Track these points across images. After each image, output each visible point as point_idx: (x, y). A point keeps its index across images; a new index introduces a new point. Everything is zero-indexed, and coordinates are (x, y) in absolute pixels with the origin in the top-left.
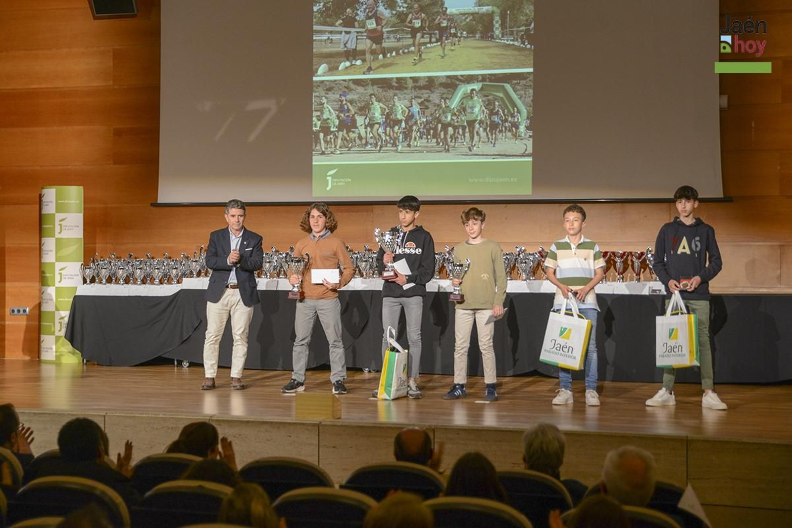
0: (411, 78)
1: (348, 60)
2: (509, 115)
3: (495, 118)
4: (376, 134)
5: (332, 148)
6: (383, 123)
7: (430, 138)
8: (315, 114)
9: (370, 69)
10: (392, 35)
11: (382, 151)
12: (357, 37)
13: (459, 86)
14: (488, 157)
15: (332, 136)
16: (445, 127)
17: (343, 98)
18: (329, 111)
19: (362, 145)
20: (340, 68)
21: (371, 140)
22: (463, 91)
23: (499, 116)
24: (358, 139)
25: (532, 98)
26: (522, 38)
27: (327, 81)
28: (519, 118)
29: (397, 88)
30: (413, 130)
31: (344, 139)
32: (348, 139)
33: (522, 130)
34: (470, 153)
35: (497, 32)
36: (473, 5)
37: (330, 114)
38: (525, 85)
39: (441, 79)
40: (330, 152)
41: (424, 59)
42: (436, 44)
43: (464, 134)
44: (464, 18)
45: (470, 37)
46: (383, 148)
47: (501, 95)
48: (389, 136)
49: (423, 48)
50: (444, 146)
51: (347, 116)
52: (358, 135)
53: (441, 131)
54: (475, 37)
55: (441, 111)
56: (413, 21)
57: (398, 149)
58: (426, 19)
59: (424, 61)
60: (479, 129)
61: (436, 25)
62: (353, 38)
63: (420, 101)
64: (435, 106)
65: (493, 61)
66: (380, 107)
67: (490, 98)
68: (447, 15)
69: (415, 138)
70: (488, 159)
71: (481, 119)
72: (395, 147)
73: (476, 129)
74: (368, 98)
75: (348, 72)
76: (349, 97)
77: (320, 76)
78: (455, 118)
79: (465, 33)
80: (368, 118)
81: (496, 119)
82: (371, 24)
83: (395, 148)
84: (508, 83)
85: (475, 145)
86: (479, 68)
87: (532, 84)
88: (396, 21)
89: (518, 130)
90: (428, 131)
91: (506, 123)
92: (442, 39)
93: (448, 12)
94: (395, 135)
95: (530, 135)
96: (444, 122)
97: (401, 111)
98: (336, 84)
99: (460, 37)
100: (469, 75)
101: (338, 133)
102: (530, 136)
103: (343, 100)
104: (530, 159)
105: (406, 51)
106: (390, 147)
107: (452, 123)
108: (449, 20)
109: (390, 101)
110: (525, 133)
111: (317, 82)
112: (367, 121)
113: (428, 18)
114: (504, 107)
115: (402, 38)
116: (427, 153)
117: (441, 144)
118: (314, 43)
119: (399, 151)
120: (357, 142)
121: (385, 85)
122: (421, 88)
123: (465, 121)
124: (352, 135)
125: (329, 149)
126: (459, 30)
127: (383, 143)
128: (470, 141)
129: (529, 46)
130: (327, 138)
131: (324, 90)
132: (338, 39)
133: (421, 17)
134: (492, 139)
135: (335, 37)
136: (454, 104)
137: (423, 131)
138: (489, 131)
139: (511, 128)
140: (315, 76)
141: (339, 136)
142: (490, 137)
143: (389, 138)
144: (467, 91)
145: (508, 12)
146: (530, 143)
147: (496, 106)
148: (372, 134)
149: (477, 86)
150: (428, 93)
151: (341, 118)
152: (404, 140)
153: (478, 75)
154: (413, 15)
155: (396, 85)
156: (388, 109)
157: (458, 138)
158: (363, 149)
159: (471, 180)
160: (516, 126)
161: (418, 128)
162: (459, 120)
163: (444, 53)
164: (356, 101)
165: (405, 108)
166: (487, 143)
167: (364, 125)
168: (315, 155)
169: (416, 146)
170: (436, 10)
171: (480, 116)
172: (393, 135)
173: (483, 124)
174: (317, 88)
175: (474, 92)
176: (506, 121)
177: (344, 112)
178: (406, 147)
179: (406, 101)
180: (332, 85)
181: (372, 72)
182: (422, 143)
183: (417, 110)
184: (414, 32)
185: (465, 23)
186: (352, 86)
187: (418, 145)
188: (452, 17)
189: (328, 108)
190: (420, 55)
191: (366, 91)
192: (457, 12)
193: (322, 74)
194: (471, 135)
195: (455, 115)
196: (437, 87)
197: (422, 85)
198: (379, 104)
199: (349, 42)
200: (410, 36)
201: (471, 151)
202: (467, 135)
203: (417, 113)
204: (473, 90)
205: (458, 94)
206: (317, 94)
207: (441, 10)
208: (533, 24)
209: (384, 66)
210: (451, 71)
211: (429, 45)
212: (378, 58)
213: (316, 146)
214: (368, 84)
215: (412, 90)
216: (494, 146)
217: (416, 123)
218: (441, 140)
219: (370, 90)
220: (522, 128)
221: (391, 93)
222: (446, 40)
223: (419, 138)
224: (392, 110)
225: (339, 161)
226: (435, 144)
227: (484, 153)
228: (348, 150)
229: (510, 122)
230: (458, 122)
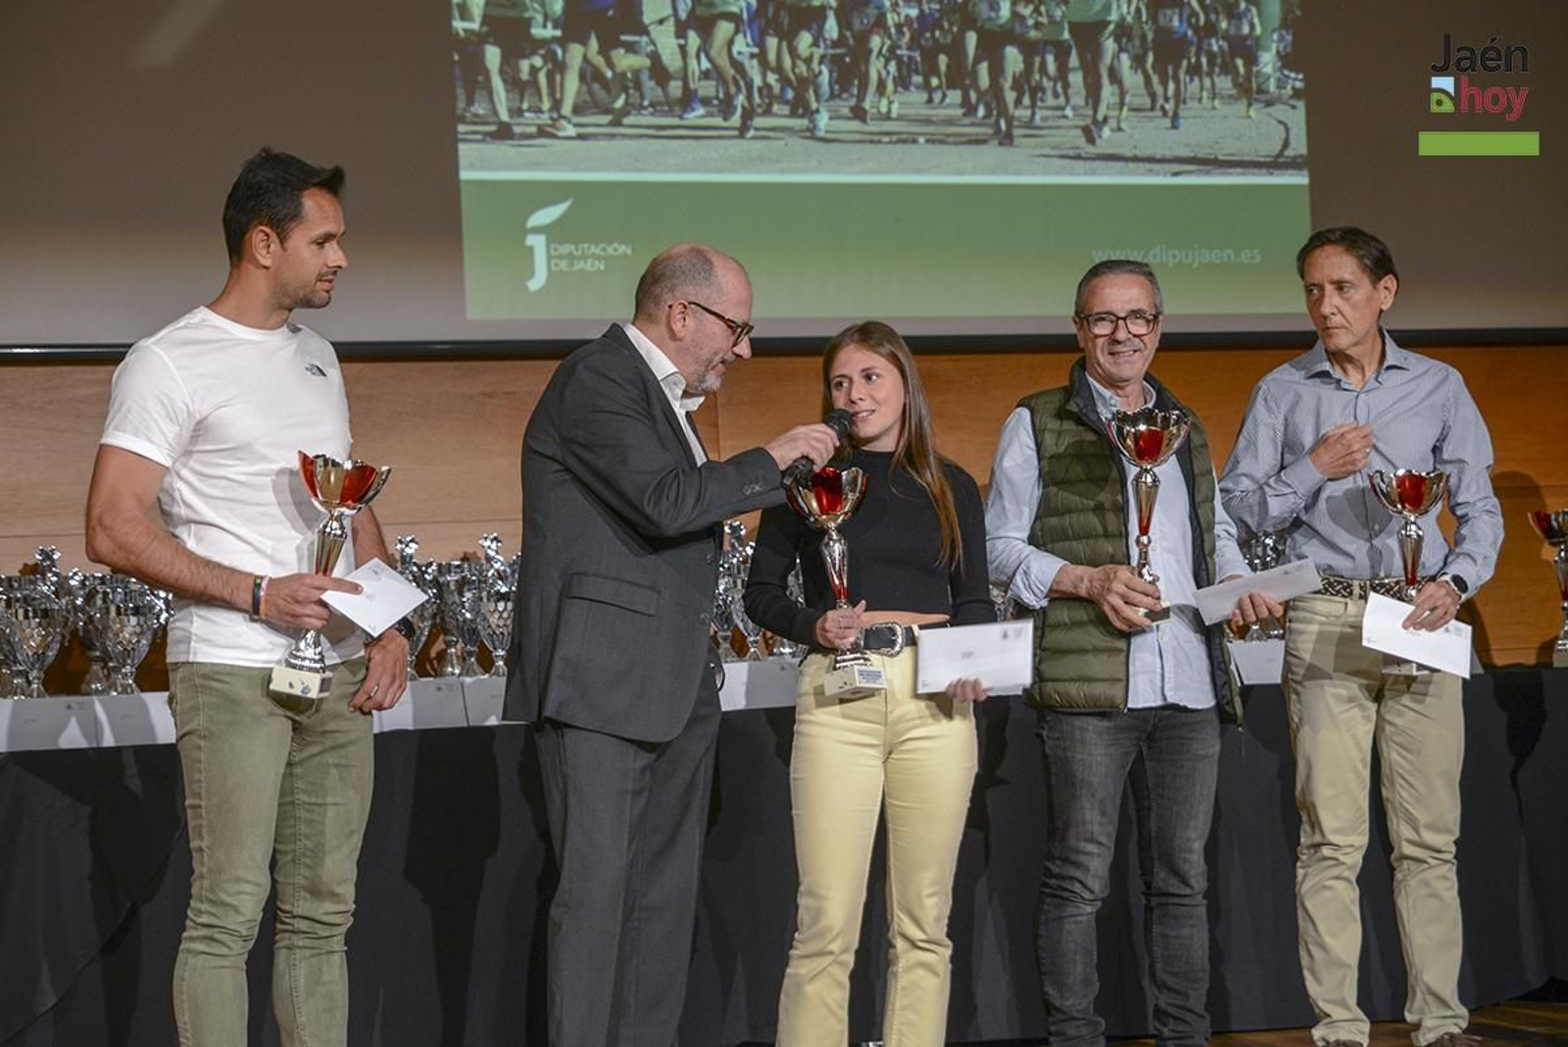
2: (1220, 9)
3: (1171, 20)
4: (723, 62)
5: (540, 111)
6: (751, 20)
7: (939, 87)
11: (751, 133)
14: (1156, 167)
15: (538, 61)
19: (668, 102)
21: (704, 83)
23: (1189, 12)
24: (651, 78)
28: (1256, 20)
30: (870, 51)
31: (589, 75)
32: (609, 74)
33: (1268, 70)
34: (1091, 149)
40: (533, 130)
43: (1063, 71)
46: (758, 122)
48: (779, 69)
50: (992, 120)
52: (647, 62)
53: (977, 60)
57: (815, 127)
60: (1116, 57)
69: (881, 85)
70: (1158, 174)
71: (1123, 19)
72: (802, 116)
73: (1107, 59)
78: (1025, 10)
81: (1176, 23)
83: (804, 122)
85: (1105, 119)
89: (1255, 69)
91: (1213, 41)
94: (802, 68)
95: (1293, 88)
96: (986, 27)
101: (565, 50)
102: (1297, 93)
106: (785, 116)
107: (1018, 29)
110: (1279, 80)
112: (685, 5)
116: (928, 146)
117: (981, 112)
119: (821, 134)
120: (647, 93)
123: (1066, 26)
124: (625, 61)
125: (527, 115)
127: (757, 100)
128: (1087, 103)
130: (518, 70)
134: (1167, 99)
137: (910, 58)
138: (1153, 66)
139: (1228, 59)
141: (568, 60)
142: (1158, 89)
143: (777, 81)
146: (1297, 117)
148: (710, 59)
152: (836, 87)
157: (1043, 90)
158: (675, 121)
160: (1245, 49)
161: (888, 43)
162: (1044, 20)
166: (1149, 114)
167: (672, 21)
168: (465, 141)
169: (887, 117)
171: (1119, 7)
172: (794, 65)
173: (1130, 39)
176: (1211, 29)
178: (848, 119)
182: (911, 104)
187: (894, 114)
194: (1090, 81)
201: (1091, 140)
202: (1076, 78)
213: (470, 102)
216: (1175, 126)
217: (880, 23)
218: (981, 94)
220: (1268, 61)
223: (896, 85)
225: (576, 169)
226: (960, 112)
227: (1139, 153)
228: (612, 124)
229: (1226, 37)
230: (1037, 26)
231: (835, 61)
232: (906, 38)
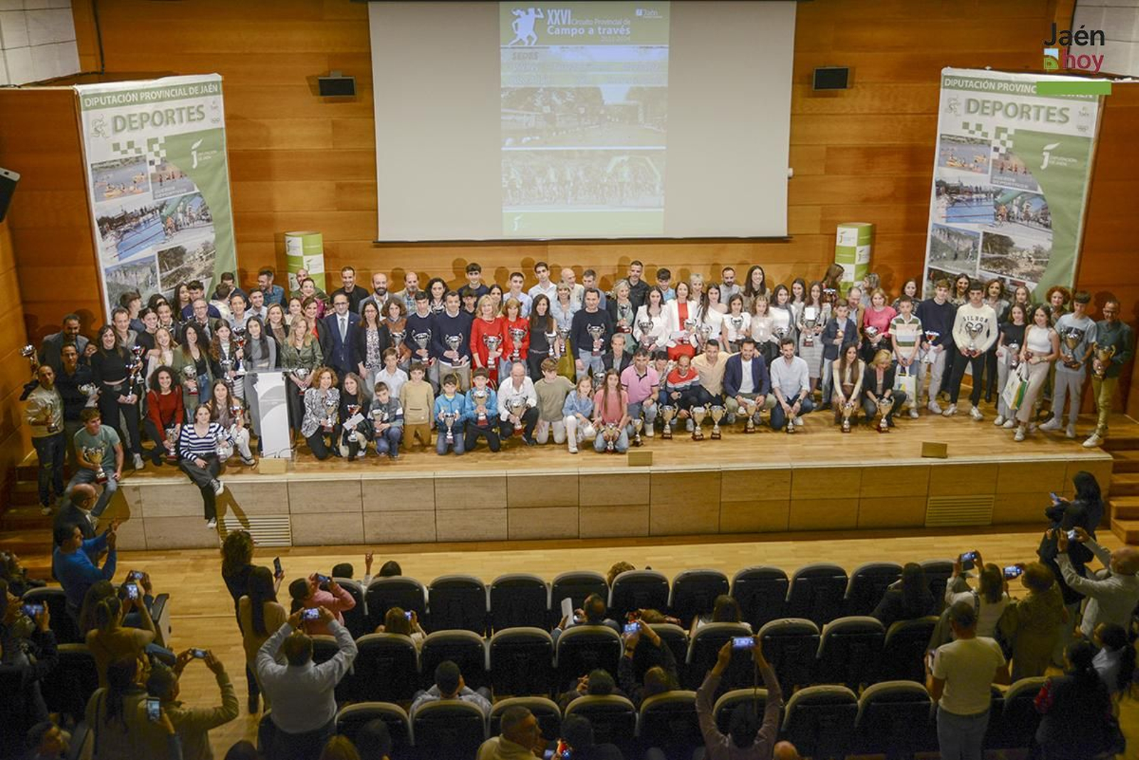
1: (529, 136)
2: (648, 179)
3: (638, 181)
4: (551, 191)
5: (517, 201)
6: (557, 183)
7: (592, 195)
8: (504, 175)
9: (546, 143)
10: (563, 119)
11: (556, 204)
12: (535, 119)
13: (613, 158)
15: (517, 192)
16: (602, 187)
17: (526, 164)
18: (515, 173)
19: (541, 198)
20: (523, 142)
21: (548, 195)
22: (615, 162)
23: (642, 180)
24: (538, 194)
25: (664, 168)
26: (659, 125)
27: (512, 151)
28: (656, 181)
29: (568, 158)
30: (579, 189)
31: (526, 194)
32: (530, 194)
33: (657, 190)
34: (621, 205)
35: (641, 119)
36: (623, 99)
37: (516, 176)
38: (660, 158)
39: (600, 152)
40: (516, 204)
41: (587, 137)
42: (596, 126)
43: (616, 191)
44: (617, 108)
45: (621, 123)
46: (557, 201)
47: (643, 165)
48: (561, 192)
49: (586, 129)
50: (602, 200)
51: (529, 177)
52: (537, 192)
53: (599, 189)
54: (624, 122)
55: (599, 175)
56: (579, 109)
57: (568, 202)
58: (588, 107)
59: (587, 139)
60: (627, 188)
61: (596, 112)
62: (533, 120)
63: (584, 167)
64: (595, 171)
66: (554, 172)
67: (635, 166)
68: (605, 105)
69: (581, 195)
70: (633, 209)
71: (629, 181)
72: (565, 200)
73: (625, 189)
74: (545, 164)
75: (529, 145)
76: (531, 163)
77: (507, 147)
78: (610, 180)
79: (617, 119)
80: (545, 179)
82: (547, 109)
84: (648, 157)
85: (624, 200)
86: (628, 145)
87: (665, 158)
88: (566, 108)
89: (655, 190)
90: (590, 189)
91: (647, 185)
92: (600, 123)
93: (605, 103)
94: (566, 192)
96: (602, 183)
97: (570, 174)
98: (520, 154)
99: (614, 122)
100: (620, 150)
101: (522, 190)
102: (663, 194)
103: (526, 166)
105: (573, 130)
106: (562, 200)
107: (608, 184)
108: (605, 109)
109: (562, 167)
110: (659, 192)
111: (504, 151)
112: (544, 181)
114: (645, 173)
115: (571, 121)
116: (589, 205)
117: (600, 199)
118: (502, 123)
120: (537, 197)
121: (558, 156)
122: (585, 158)
123: (617, 183)
124: (533, 191)
125: (515, 201)
126: (613, 117)
127: (557, 198)
128: (620, 197)
129: (663, 131)
130: (513, 193)
131: (510, 158)
132: (521, 119)
133: (585, 106)
134: (636, 196)
135: (518, 118)
136: (609, 170)
137: (586, 189)
138: (634, 190)
139: (649, 188)
140: (503, 147)
141: (523, 192)
142: (635, 194)
143: (561, 194)
144: (618, 161)
145: (649, 106)
146: (663, 199)
147: (640, 173)
148: (548, 190)
149: (626, 158)
150: (590, 162)
151: (524, 179)
152: (572, 195)
153: (627, 150)
155: (566, 155)
156: (560, 173)
157: (612, 195)
158: (542, 202)
160: (653, 187)
161: (582, 187)
162: (613, 182)
163: (601, 133)
164: (535, 167)
165: (573, 173)
166: (633, 198)
167: (542, 184)
168: (504, 206)
169: (581, 200)
170: (596, 102)
171: (628, 179)
172: (564, 191)
173: (630, 185)
174: (505, 156)
176: (646, 183)
177: (527, 175)
178: (574, 201)
179: (574, 167)
180: (517, 154)
181: (547, 145)
182: (586, 198)
184: (579, 117)
185: (617, 112)
186: (533, 156)
187: (583, 199)
188: (608, 107)
189: (513, 171)
190: (584, 134)
191: (543, 159)
192: (612, 104)
193: (508, 145)
194: (621, 193)
195: (610, 178)
196: (596, 158)
197: (585, 156)
198: (553, 169)
200: (576, 120)
201: (621, 203)
202: (619, 192)
203: (582, 177)
204: (623, 161)
205: (612, 163)
206: (505, 160)
207: (600, 102)
208: (666, 116)
209: (557, 141)
210: (607, 146)
211: (591, 127)
212: (552, 135)
213: (505, 199)
214: (545, 154)
215: (578, 159)
216: (638, 201)
217: (581, 183)
218: (600, 196)
219: (548, 158)
221: (562, 161)
222: (604, 123)
223: (583, 194)
224: (563, 174)
225: (523, 210)
226: (595, 199)
227: (631, 206)
228: (530, 203)
229: (649, 184)
231: (572, 190)
232: (586, 186)
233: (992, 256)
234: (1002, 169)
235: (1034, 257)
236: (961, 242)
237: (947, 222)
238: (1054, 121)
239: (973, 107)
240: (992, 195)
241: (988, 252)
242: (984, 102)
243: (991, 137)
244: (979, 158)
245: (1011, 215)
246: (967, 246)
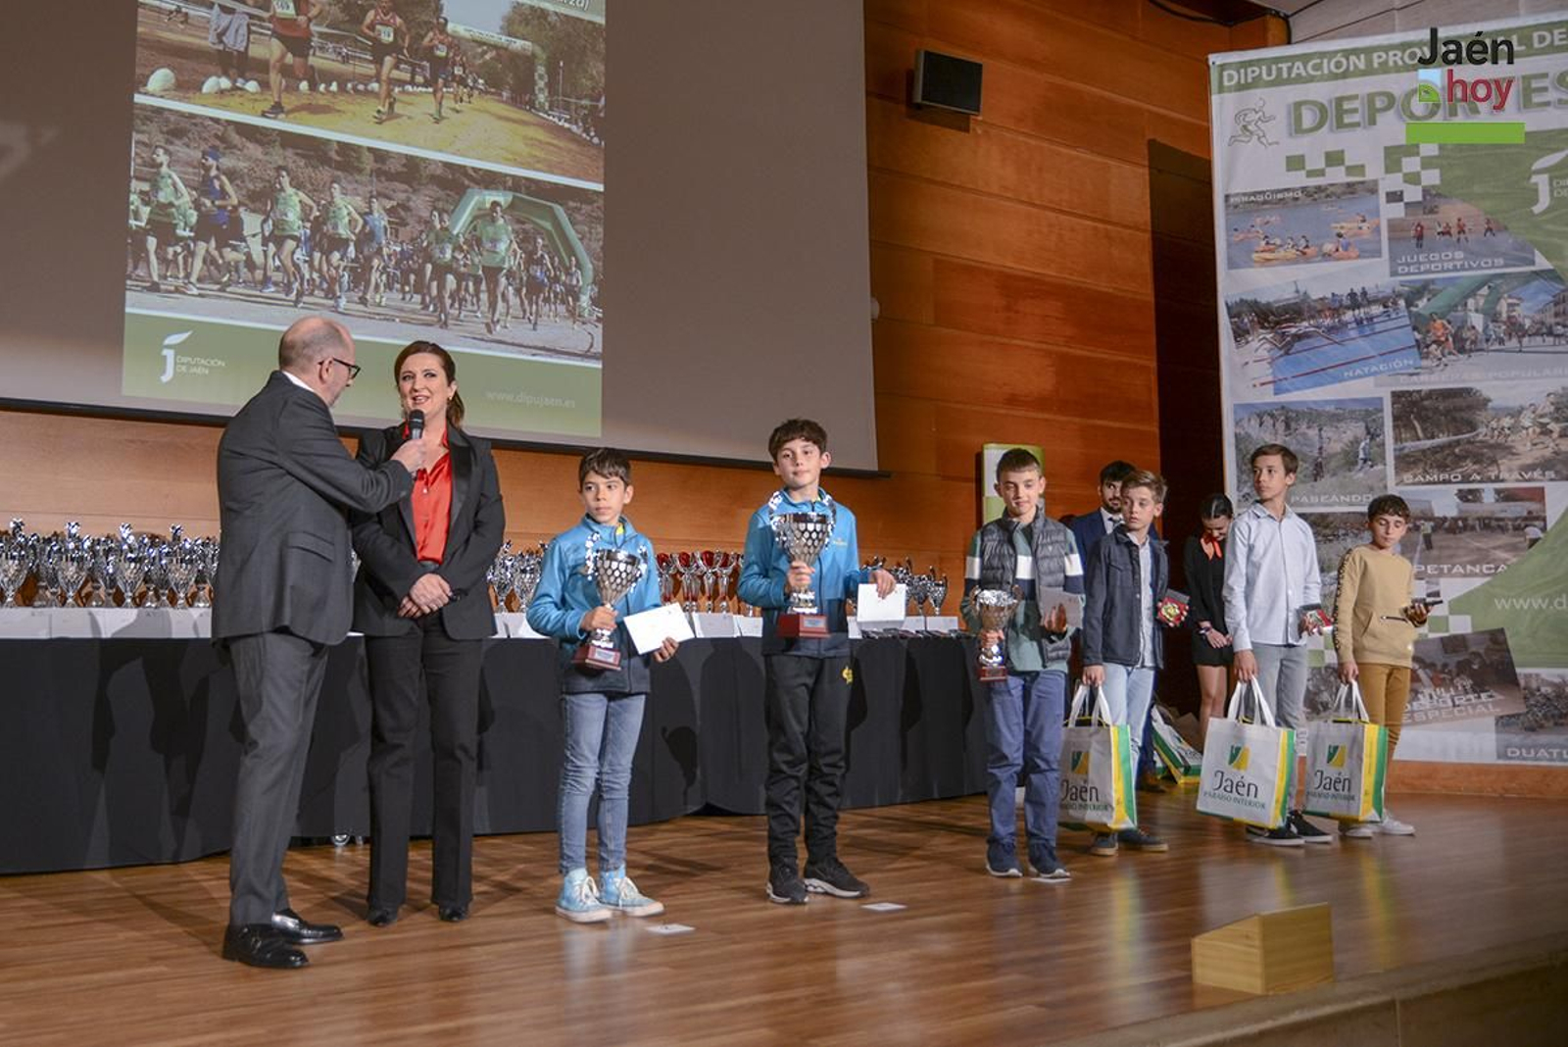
0: (370, 149)
1: (226, 74)
2: (562, 269)
3: (536, 271)
4: (288, 263)
5: (177, 278)
6: (307, 240)
7: (409, 292)
8: (135, 185)
9: (277, 109)
10: (331, 45)
11: (301, 305)
12: (248, 25)
13: (469, 190)
14: (523, 350)
16: (441, 271)
17: (211, 161)
18: (174, 185)
19: (254, 281)
20: (206, 88)
21: (276, 274)
22: (478, 202)
23: (545, 268)
24: (245, 267)
25: (601, 243)
26: (585, 122)
27: (170, 110)
28: (580, 278)
29: (339, 166)
30: (372, 267)
31: (209, 260)
32: (220, 261)
33: (585, 305)
34: (489, 336)
35: (542, 97)
36: (498, 31)
37: (178, 194)
38: (590, 215)
39: (433, 166)
40: (172, 288)
41: (399, 116)
42: (424, 90)
43: (477, 292)
44: (480, 50)
45: (493, 94)
46: (305, 299)
47: (548, 225)
48: (320, 271)
49: (397, 90)
50: (437, 314)
51: (219, 207)
52: (244, 258)
53: (431, 279)
54: (501, 95)
55: (432, 236)
56: (378, 27)
57: (338, 306)
58: (404, 29)
59: (398, 120)
60: (506, 288)
61: (426, 48)
62: (240, 25)
63: (389, 204)
64: (419, 222)
65: (534, 153)
66: (300, 202)
67: (527, 226)
68: (448, 35)
69: (377, 286)
70: (524, 354)
71: (511, 267)
72: (331, 299)
73: (501, 288)
74: (272, 173)
75: (224, 101)
76: (227, 162)
77: (153, 95)
78: (460, 256)
79: (481, 81)
80: (270, 222)
81: (538, 274)
82: (282, 7)
83: (332, 302)
84: (561, 205)
85: (498, 321)
86: (508, 161)
87: (602, 216)
88: (341, 16)
89: (578, 304)
90: (405, 274)
91: (557, 286)
92: (436, 82)
93: (450, 27)
94: (333, 272)
95: (597, 316)
96: (438, 262)
97: (346, 220)
98: (195, 125)
99: (472, 88)
100: (490, 171)
101: (195, 245)
102: (599, 320)
103: (210, 167)
104: (598, 365)
105: (361, 87)
107: (455, 265)
108: (450, 47)
109: (322, 192)
110: (590, 311)
111: (144, 107)
112: (269, 227)
113: (409, 29)
114: (553, 252)
115: (354, 58)
116: (401, 324)
117: (431, 308)
118: (140, 10)
119: (340, 310)
120: (242, 275)
121: (312, 153)
122: (391, 177)
123: (481, 268)
124: (230, 255)
125: (169, 279)
126: (471, 73)
127: (306, 287)
128: (489, 311)
129: (596, 140)
130: (166, 253)
131: (162, 132)
132: (203, 17)
133: (395, 24)
134: (531, 314)
136: (460, 225)
138: (526, 295)
139: (564, 297)
140: (140, 93)
141: (197, 251)
142: (527, 308)
143: (318, 277)
144: (484, 203)
145: (561, 64)
146: (598, 332)
147: (539, 246)
148: (280, 260)
149: (503, 198)
150: (406, 191)
151: (203, 209)
153: (506, 175)
154: (376, 14)
155: (338, 158)
156: (319, 210)
157: (466, 301)
158: (258, 293)
159: (490, 395)
160: (574, 292)
161: (382, 264)
162: (469, 262)
163: (440, 112)
164: (242, 176)
165: (357, 217)
167: (260, 236)
168: (130, 290)
169: (379, 305)
170: (424, 18)
171: (510, 261)
172: (329, 269)
173: (514, 279)
174: (144, 124)
175: (498, 209)
176: (556, 279)
177: (212, 197)
179: (359, 198)
180: (182, 125)
181: (282, 116)
182: (393, 300)
183: (383, 223)
184: (379, 51)
185: (481, 61)
186: (236, 138)
187: (383, 304)
188: (456, 42)
189: (170, 177)
190: (391, 105)
191: (267, 158)
192: (467, 35)
193: (157, 89)
194: (491, 299)
195: (462, 251)
196: (424, 181)
197: (393, 171)
198: (296, 194)
199: (231, 33)
200: (368, 57)
201: (490, 331)
202: (484, 296)
203: (382, 230)
204: (495, 204)
205: (467, 205)
206: (144, 138)
207: (435, 21)
208: (603, 99)
209: (313, 109)
210: (454, 154)
211: (409, 88)
212: (298, 87)
213: (136, 267)
214: (275, 141)
215: (371, 176)
216: (534, 329)
217: (379, 251)
218: (432, 299)
219: (279, 156)
220: (585, 300)
221: (325, 173)
222: (445, 86)
223: (385, 288)
224: (327, 213)
225: (196, 314)
226: (419, 307)
227: (516, 342)
228: (219, 290)
229: (564, 284)
230: (465, 265)
231: (352, 269)
232: (393, 263)
233: (1428, 443)
234: (1420, 237)
235: (1557, 420)
236: (1327, 432)
237: (1277, 392)
238: (1548, 104)
239: (1308, 118)
240: (1402, 303)
241: (1419, 439)
242: (1340, 101)
243: (1374, 171)
244: (1348, 226)
245: (1466, 334)
246: (1348, 436)
